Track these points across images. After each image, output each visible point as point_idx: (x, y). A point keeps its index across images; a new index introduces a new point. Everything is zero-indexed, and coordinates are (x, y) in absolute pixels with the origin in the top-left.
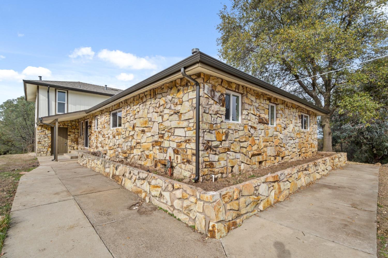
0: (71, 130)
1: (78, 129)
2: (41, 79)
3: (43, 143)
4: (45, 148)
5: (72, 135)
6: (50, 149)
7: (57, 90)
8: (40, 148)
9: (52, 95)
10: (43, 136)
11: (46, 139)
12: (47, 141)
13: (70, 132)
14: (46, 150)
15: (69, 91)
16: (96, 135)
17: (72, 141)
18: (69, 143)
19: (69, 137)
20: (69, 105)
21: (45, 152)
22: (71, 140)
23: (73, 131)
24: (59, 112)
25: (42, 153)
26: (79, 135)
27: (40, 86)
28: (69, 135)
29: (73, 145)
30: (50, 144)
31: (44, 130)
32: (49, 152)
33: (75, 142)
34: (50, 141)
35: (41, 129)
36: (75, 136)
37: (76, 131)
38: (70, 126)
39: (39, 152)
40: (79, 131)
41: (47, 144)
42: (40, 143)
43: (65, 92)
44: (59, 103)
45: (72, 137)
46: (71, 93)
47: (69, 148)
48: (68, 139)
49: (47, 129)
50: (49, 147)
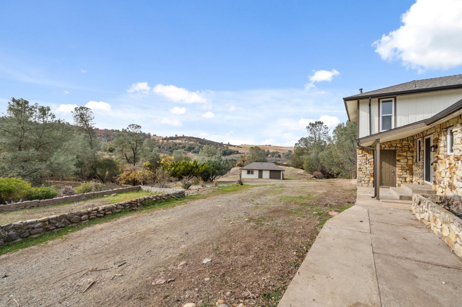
0: (400, 153)
1: (412, 152)
2: (362, 92)
3: (364, 170)
4: (367, 176)
5: (402, 161)
6: (372, 179)
7: (381, 100)
8: (361, 176)
9: (375, 108)
10: (364, 162)
11: (368, 166)
12: (368, 168)
13: (400, 156)
14: (368, 179)
15: (398, 97)
17: (402, 169)
18: (398, 171)
19: (398, 163)
20: (398, 118)
21: (367, 182)
22: (402, 167)
23: (405, 154)
25: (363, 182)
26: (414, 160)
27: (361, 101)
28: (399, 161)
29: (404, 176)
30: (372, 172)
31: (365, 153)
32: (371, 182)
33: (408, 172)
34: (372, 168)
35: (362, 153)
36: (407, 163)
37: (409, 154)
38: (400, 147)
39: (360, 181)
40: (415, 154)
41: (368, 172)
42: (361, 170)
43: (391, 101)
44: (383, 117)
45: (402, 164)
46: (402, 99)
47: (397, 179)
48: (396, 167)
49: (368, 152)
50: (371, 176)
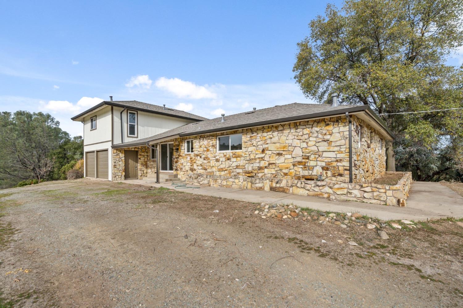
0: (141, 153)
1: (147, 152)
2: (112, 99)
3: (118, 166)
4: (120, 172)
5: (142, 159)
6: (124, 174)
7: (129, 111)
8: (116, 172)
9: (124, 116)
10: (118, 159)
11: (120, 163)
12: (121, 165)
13: (140, 155)
14: (121, 174)
15: (139, 112)
16: (191, 158)
17: (142, 164)
18: (139, 166)
19: (139, 160)
20: (139, 127)
21: (120, 176)
22: (142, 163)
23: (143, 154)
24: (130, 134)
25: (117, 177)
26: (149, 158)
27: (114, 107)
28: (140, 159)
29: (143, 169)
30: (124, 168)
31: (119, 153)
32: (123, 176)
33: (145, 166)
34: (124, 165)
35: (116, 153)
36: (144, 160)
37: (146, 154)
38: (141, 149)
39: (115, 176)
40: (149, 154)
41: (121, 168)
42: (115, 166)
43: (134, 114)
44: (130, 124)
45: (142, 161)
46: (141, 114)
47: (139, 172)
48: (138, 163)
49: (121, 152)
50: (123, 171)
